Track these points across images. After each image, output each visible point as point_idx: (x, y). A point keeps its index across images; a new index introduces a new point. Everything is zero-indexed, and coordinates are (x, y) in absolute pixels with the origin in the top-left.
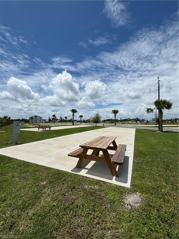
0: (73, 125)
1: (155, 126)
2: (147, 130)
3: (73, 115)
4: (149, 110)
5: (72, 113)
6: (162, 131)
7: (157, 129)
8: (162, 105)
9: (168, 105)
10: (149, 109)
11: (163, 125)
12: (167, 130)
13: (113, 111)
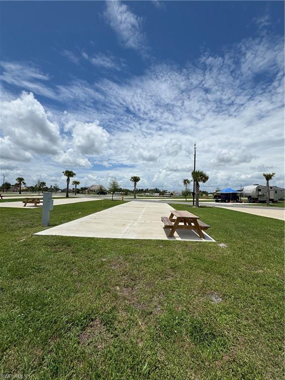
0: (67, 197)
1: (185, 200)
2: (181, 205)
3: (68, 180)
4: (186, 182)
5: (66, 177)
6: (198, 206)
7: (191, 204)
8: (199, 177)
9: (205, 178)
10: (186, 180)
11: (199, 200)
12: (203, 205)
13: (132, 178)
